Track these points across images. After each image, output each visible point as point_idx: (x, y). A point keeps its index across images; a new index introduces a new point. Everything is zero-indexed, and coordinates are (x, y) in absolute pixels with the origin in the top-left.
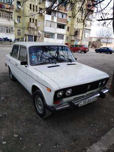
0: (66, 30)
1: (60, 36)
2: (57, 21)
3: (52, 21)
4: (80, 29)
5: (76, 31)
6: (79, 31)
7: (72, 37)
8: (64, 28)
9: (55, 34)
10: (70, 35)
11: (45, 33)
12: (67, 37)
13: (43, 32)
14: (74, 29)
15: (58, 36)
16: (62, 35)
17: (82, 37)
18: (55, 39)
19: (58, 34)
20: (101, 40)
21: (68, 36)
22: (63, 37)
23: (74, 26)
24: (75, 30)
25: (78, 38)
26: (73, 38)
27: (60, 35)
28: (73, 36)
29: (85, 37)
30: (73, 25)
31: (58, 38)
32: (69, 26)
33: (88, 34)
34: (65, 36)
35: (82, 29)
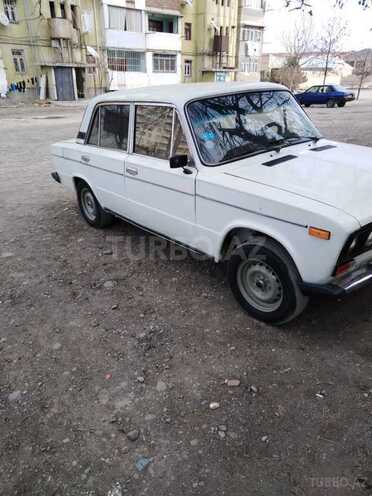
0: (179, 35)
1: (164, 61)
2: (147, 5)
3: (130, 6)
4: (227, 28)
5: (216, 37)
6: (227, 34)
7: (203, 60)
8: (175, 30)
9: (144, 53)
10: (196, 54)
11: (111, 52)
12: (187, 61)
13: (103, 49)
14: (209, 30)
15: (155, 61)
16: (168, 56)
17: (237, 57)
18: (145, 71)
19: (155, 55)
20: (301, 62)
21: (189, 58)
22: (173, 62)
23: (209, 21)
24: (213, 34)
25: (224, 60)
26: (208, 63)
27: (161, 55)
28: (209, 55)
29: (247, 55)
30: (204, 14)
31: (156, 67)
32: (189, 19)
33: (257, 45)
34: (179, 57)
35: (233, 27)
